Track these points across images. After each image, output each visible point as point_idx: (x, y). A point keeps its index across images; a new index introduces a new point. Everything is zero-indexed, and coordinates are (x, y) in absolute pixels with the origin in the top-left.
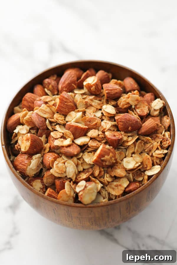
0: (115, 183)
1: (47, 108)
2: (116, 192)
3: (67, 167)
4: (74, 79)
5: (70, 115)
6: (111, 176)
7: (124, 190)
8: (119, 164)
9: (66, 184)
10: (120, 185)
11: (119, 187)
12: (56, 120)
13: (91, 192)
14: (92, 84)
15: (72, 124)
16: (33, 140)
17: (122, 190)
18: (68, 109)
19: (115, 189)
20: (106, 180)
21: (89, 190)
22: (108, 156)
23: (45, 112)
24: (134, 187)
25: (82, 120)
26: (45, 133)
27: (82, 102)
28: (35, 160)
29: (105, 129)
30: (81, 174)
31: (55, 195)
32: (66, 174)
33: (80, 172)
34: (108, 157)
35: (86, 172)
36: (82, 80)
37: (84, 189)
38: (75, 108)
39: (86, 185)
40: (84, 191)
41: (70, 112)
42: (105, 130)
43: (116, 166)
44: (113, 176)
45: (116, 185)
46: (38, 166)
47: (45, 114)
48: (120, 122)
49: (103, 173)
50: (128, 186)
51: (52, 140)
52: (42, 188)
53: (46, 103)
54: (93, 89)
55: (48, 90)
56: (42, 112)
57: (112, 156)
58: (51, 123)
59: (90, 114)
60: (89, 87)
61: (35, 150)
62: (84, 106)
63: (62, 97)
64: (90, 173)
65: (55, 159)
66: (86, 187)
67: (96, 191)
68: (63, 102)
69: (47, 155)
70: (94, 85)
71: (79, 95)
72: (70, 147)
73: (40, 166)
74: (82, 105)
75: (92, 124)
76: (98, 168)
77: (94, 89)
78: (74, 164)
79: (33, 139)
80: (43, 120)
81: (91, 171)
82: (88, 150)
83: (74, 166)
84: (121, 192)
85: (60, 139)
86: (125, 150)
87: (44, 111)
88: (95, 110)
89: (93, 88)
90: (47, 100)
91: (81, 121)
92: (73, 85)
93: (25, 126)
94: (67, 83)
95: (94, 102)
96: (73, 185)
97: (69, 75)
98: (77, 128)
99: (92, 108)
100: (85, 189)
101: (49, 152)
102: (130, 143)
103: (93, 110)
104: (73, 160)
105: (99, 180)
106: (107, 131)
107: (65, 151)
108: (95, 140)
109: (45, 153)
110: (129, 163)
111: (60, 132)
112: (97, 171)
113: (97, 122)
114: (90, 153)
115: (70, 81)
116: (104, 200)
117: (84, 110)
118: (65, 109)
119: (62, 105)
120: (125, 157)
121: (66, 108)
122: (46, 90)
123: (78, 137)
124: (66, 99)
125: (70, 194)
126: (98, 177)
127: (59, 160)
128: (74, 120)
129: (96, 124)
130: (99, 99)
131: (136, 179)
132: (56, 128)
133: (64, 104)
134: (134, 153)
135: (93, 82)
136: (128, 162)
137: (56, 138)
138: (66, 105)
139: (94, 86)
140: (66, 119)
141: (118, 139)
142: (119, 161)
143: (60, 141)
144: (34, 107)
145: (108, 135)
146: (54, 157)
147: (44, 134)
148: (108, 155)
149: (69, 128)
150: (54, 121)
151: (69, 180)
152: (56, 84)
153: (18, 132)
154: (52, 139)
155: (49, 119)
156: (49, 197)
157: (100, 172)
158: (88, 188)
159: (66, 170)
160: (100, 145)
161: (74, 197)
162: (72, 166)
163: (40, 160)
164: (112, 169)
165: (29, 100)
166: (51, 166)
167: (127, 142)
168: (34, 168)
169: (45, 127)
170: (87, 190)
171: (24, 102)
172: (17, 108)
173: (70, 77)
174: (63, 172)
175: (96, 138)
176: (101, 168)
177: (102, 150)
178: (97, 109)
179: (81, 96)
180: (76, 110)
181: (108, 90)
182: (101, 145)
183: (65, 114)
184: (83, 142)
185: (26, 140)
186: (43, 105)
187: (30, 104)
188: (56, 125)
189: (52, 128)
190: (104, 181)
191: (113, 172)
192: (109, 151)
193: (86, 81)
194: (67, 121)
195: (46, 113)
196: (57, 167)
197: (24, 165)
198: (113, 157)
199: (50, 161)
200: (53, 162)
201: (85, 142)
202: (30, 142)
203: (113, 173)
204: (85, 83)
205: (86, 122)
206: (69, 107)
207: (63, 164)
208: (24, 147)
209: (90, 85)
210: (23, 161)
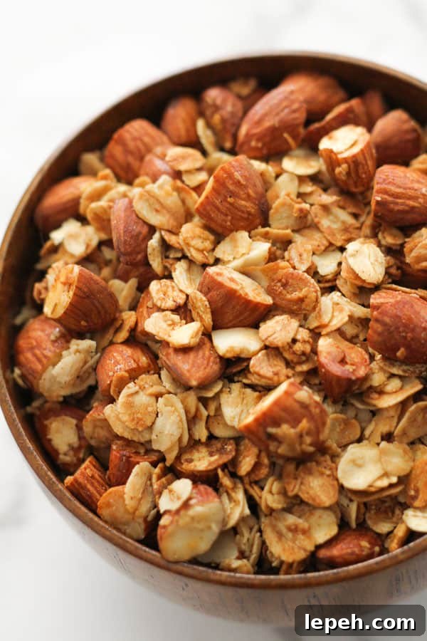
0: (291, 519)
1: (171, 195)
2: (284, 550)
3: (159, 415)
4: (297, 119)
5: (234, 241)
6: (283, 492)
7: (313, 555)
8: (328, 457)
9: (136, 470)
10: (304, 532)
11: (301, 537)
12: (182, 243)
13: (200, 526)
14: (340, 156)
15: (219, 279)
16: (84, 293)
17: (305, 550)
18: (232, 218)
19: (283, 539)
20: (266, 500)
21: (193, 518)
22: (294, 427)
23: (157, 207)
24: (349, 551)
25: (264, 271)
26: (137, 273)
27: (291, 207)
28: (73, 355)
29: (325, 326)
30: (198, 451)
31: (96, 488)
32: (151, 433)
33: (194, 444)
34: (292, 431)
35: (214, 449)
36: (323, 127)
37: (178, 512)
38: (258, 221)
39: (190, 499)
40: (176, 517)
41: (237, 231)
42: (324, 332)
43: (314, 464)
44: (290, 494)
45: (293, 527)
46: (78, 377)
47: (157, 211)
48: (377, 320)
49: (264, 471)
50: (330, 543)
51: (148, 307)
52: (76, 445)
53: (177, 175)
54: (340, 173)
55: (209, 125)
56: (150, 205)
57: (304, 432)
58: (166, 247)
59: (300, 255)
60: (332, 160)
61: (83, 323)
62: (291, 222)
63: (225, 176)
64: (225, 459)
65: (133, 375)
66: (186, 505)
67: (216, 529)
68: (223, 192)
69: (115, 354)
70: (346, 160)
71: (292, 180)
72: (187, 356)
73: (88, 377)
74: (288, 217)
75: (289, 296)
76: (255, 450)
77: (344, 173)
78: (182, 411)
79: (86, 290)
80: (140, 233)
81: (231, 450)
82: (246, 378)
83: (181, 420)
84: (301, 555)
85: (168, 313)
86: (367, 416)
87: (158, 200)
88: (323, 248)
89: (341, 170)
90: (183, 167)
91: (259, 274)
92: (286, 135)
93: (90, 230)
94: (268, 124)
95: (331, 217)
96: (159, 478)
97: (286, 98)
98: (231, 296)
99: (317, 236)
100: (182, 512)
101: (127, 342)
102: (387, 402)
103: (317, 243)
104: (186, 398)
105: (246, 492)
106: (328, 334)
107: (167, 362)
108: (276, 356)
109: (115, 340)
110: (360, 466)
111: (181, 291)
112: (248, 459)
113: (306, 297)
114: (249, 391)
115: (281, 121)
116: (236, 564)
117: (287, 235)
118: (223, 217)
119: (218, 202)
120: (359, 440)
121: (227, 215)
122: (201, 124)
123: (230, 324)
124: (238, 183)
125: (136, 509)
126: (246, 480)
127: (142, 383)
128: (238, 263)
129: (301, 300)
130: (354, 210)
131: (369, 522)
132: (175, 269)
133: (225, 199)
134: (388, 437)
135: (346, 150)
136: (359, 462)
137: (159, 304)
138: (231, 204)
139: (345, 166)
140: (217, 250)
141: (349, 380)
142: (334, 446)
143: (166, 321)
144: (142, 172)
145: (324, 354)
146: (134, 366)
147: (136, 277)
148: (295, 422)
149: (209, 289)
150: (177, 245)
151: (154, 457)
152: (240, 114)
153: (61, 245)
154: (149, 304)
155: (163, 233)
156: (68, 494)
157: (257, 466)
158: (191, 512)
159: (153, 423)
160: (282, 378)
161: (149, 518)
162: (174, 418)
163: (89, 359)
164: (297, 468)
165: (131, 145)
166: (112, 394)
167: (381, 392)
168: (65, 379)
169: (139, 257)
170: (187, 519)
171: (114, 149)
172: (91, 159)
173: (286, 107)
174: (142, 425)
175: (281, 350)
176: (263, 454)
177: (277, 403)
178: (331, 244)
179: (296, 182)
180: (261, 230)
181: (385, 192)
182: (288, 377)
183: (220, 230)
184: (237, 350)
185: (64, 284)
186: (165, 180)
187: (131, 159)
188: (179, 259)
189: (165, 268)
190: (260, 498)
191: (293, 482)
192: (303, 411)
193: (330, 138)
194: (218, 256)
195: (159, 207)
196: (129, 405)
197: (39, 360)
198: (308, 433)
199: (114, 379)
200: (122, 384)
201: (242, 351)
202: (71, 293)
203: (295, 486)
204: (325, 144)
205: (273, 280)
206: (240, 213)
207: (153, 399)
208: (53, 304)
209: (334, 157)
210: (39, 346)
